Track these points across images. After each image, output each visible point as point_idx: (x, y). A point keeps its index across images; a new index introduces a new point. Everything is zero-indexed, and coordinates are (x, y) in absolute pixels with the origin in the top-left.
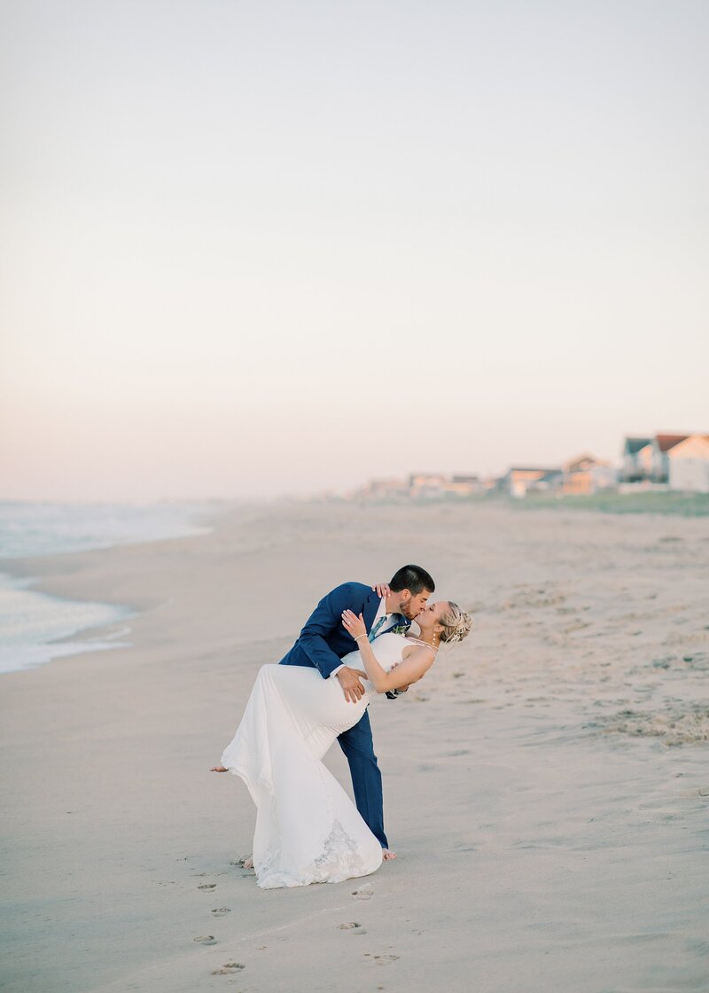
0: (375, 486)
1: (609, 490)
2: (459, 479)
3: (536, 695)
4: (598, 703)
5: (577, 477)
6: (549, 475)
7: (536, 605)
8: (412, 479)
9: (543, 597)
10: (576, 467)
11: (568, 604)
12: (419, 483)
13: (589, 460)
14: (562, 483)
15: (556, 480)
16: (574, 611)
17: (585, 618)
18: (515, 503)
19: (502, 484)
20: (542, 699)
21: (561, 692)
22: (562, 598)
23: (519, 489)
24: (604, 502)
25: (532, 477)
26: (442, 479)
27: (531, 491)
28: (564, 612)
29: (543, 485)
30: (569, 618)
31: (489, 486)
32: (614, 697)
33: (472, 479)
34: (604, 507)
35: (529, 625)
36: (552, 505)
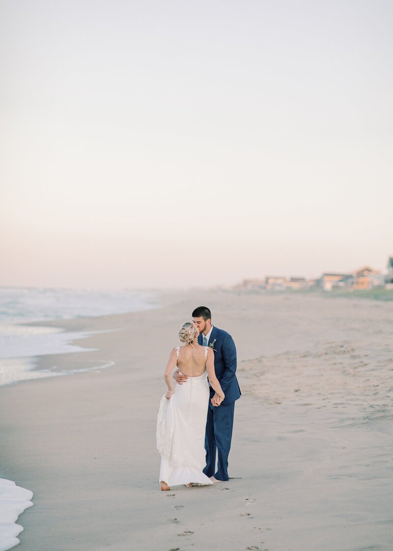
0: (246, 283)
1: (379, 287)
2: (293, 280)
3: (339, 401)
4: (372, 406)
5: (361, 280)
6: (346, 278)
7: (339, 353)
8: (267, 279)
9: (342, 349)
10: (361, 274)
11: (355, 354)
12: (271, 281)
13: (368, 270)
14: (353, 283)
15: (350, 281)
16: (359, 357)
17: (365, 361)
18: (326, 294)
19: (318, 283)
20: (342, 404)
21: (352, 400)
22: (353, 350)
23: (328, 286)
24: (377, 294)
25: (336, 279)
26: (284, 279)
27: (335, 287)
28: (354, 357)
29: (342, 284)
30: (357, 361)
31: (311, 284)
32: (380, 403)
33: (302, 280)
34: (377, 297)
35: (335, 364)
36: (347, 295)
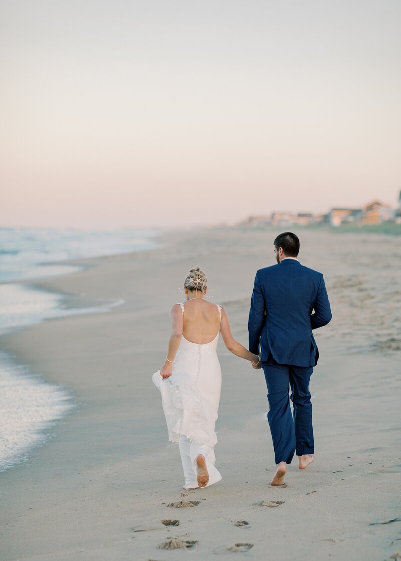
0: (251, 219)
1: (390, 222)
2: (301, 215)
3: (347, 331)
4: (378, 335)
5: (370, 213)
6: (354, 212)
7: (348, 286)
8: (273, 215)
9: (350, 283)
10: (370, 208)
11: (364, 286)
12: (277, 218)
13: (378, 204)
14: (362, 218)
15: (358, 216)
16: (366, 290)
17: (372, 293)
18: (335, 230)
19: (326, 218)
20: (349, 334)
21: (359, 330)
22: (360, 283)
23: (336, 221)
24: (388, 228)
25: (343, 215)
26: (291, 215)
27: (344, 222)
28: (361, 290)
29: (351, 219)
30: (364, 294)
31: (319, 220)
32: (386, 332)
33: (308, 215)
34: (386, 232)
35: (343, 297)
36: (356, 230)
